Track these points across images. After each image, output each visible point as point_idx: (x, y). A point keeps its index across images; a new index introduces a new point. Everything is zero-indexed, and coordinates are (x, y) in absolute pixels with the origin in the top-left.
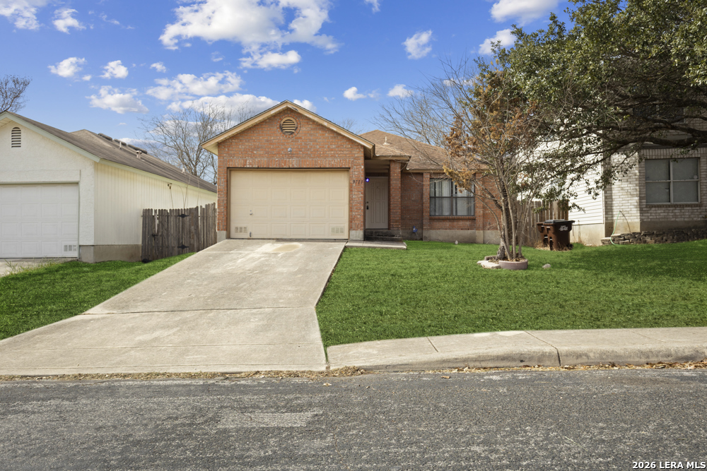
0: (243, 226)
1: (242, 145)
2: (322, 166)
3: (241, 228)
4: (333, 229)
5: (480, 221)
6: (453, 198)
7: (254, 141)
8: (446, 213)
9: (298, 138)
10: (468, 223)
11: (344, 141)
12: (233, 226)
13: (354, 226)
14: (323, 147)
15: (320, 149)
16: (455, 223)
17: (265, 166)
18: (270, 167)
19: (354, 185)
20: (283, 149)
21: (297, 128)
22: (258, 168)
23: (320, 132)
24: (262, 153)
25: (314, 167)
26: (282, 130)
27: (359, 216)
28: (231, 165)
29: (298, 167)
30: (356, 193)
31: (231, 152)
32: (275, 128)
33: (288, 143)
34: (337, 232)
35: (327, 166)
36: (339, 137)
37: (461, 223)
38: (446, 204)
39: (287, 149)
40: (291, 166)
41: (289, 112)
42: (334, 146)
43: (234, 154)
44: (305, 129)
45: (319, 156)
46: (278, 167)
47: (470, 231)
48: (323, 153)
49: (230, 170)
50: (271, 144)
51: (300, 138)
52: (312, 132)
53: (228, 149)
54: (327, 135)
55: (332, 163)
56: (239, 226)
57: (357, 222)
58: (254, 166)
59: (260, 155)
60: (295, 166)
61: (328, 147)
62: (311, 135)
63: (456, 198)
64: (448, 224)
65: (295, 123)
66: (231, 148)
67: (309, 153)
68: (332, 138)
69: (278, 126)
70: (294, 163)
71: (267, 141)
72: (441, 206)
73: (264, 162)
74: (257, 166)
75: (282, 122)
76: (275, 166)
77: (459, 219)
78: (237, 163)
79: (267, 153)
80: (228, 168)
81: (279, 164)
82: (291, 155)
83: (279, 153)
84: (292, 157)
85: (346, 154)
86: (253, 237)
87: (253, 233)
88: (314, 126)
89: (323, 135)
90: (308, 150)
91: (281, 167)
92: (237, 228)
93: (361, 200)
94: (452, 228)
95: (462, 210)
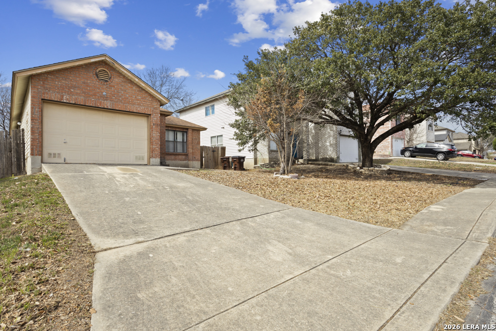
0: (57, 152)
1: (59, 82)
2: (131, 111)
3: (55, 154)
4: (136, 157)
5: (190, 156)
6: (175, 141)
7: (71, 80)
8: (171, 151)
9: (111, 86)
10: (184, 157)
11: (147, 95)
12: (46, 152)
13: (154, 155)
14: (132, 96)
15: (129, 98)
16: (177, 157)
17: (82, 104)
18: (87, 105)
19: (154, 127)
20: (98, 92)
21: (111, 78)
22: (75, 104)
23: (129, 85)
24: (79, 92)
25: (124, 110)
26: (98, 77)
27: (157, 149)
28: (47, 97)
29: (112, 108)
30: (155, 132)
31: (46, 86)
32: (91, 74)
33: (103, 89)
34: (139, 159)
35: (135, 111)
36: (143, 92)
37: (180, 157)
38: (171, 145)
39: (102, 93)
40: (105, 107)
41: (103, 64)
42: (139, 97)
43: (50, 88)
44: (117, 80)
45: (128, 103)
46: (94, 105)
47: (185, 162)
48: (132, 101)
49: (44, 101)
50: (88, 86)
51: (114, 86)
52: (123, 84)
53: (43, 83)
54: (134, 88)
55: (139, 109)
56: (52, 152)
57: (156, 153)
58: (71, 102)
59: (77, 94)
60: (109, 107)
61: (136, 97)
62: (122, 86)
63: (177, 142)
64: (173, 157)
65: (109, 74)
66: (46, 82)
67: (121, 99)
68: (138, 91)
69: (94, 73)
70: (108, 105)
71: (84, 83)
72: (168, 146)
73: (81, 100)
74: (74, 102)
75: (98, 71)
76: (91, 105)
77: (179, 155)
78: (54, 96)
79: (84, 93)
80: (42, 99)
81: (95, 104)
82: (105, 98)
83: (95, 95)
84: (107, 100)
85: (148, 105)
86: (66, 162)
87: (67, 159)
88: (125, 80)
89: (132, 87)
90: (120, 97)
91: (97, 106)
92: (50, 154)
93: (158, 137)
94: (175, 159)
95: (180, 149)
